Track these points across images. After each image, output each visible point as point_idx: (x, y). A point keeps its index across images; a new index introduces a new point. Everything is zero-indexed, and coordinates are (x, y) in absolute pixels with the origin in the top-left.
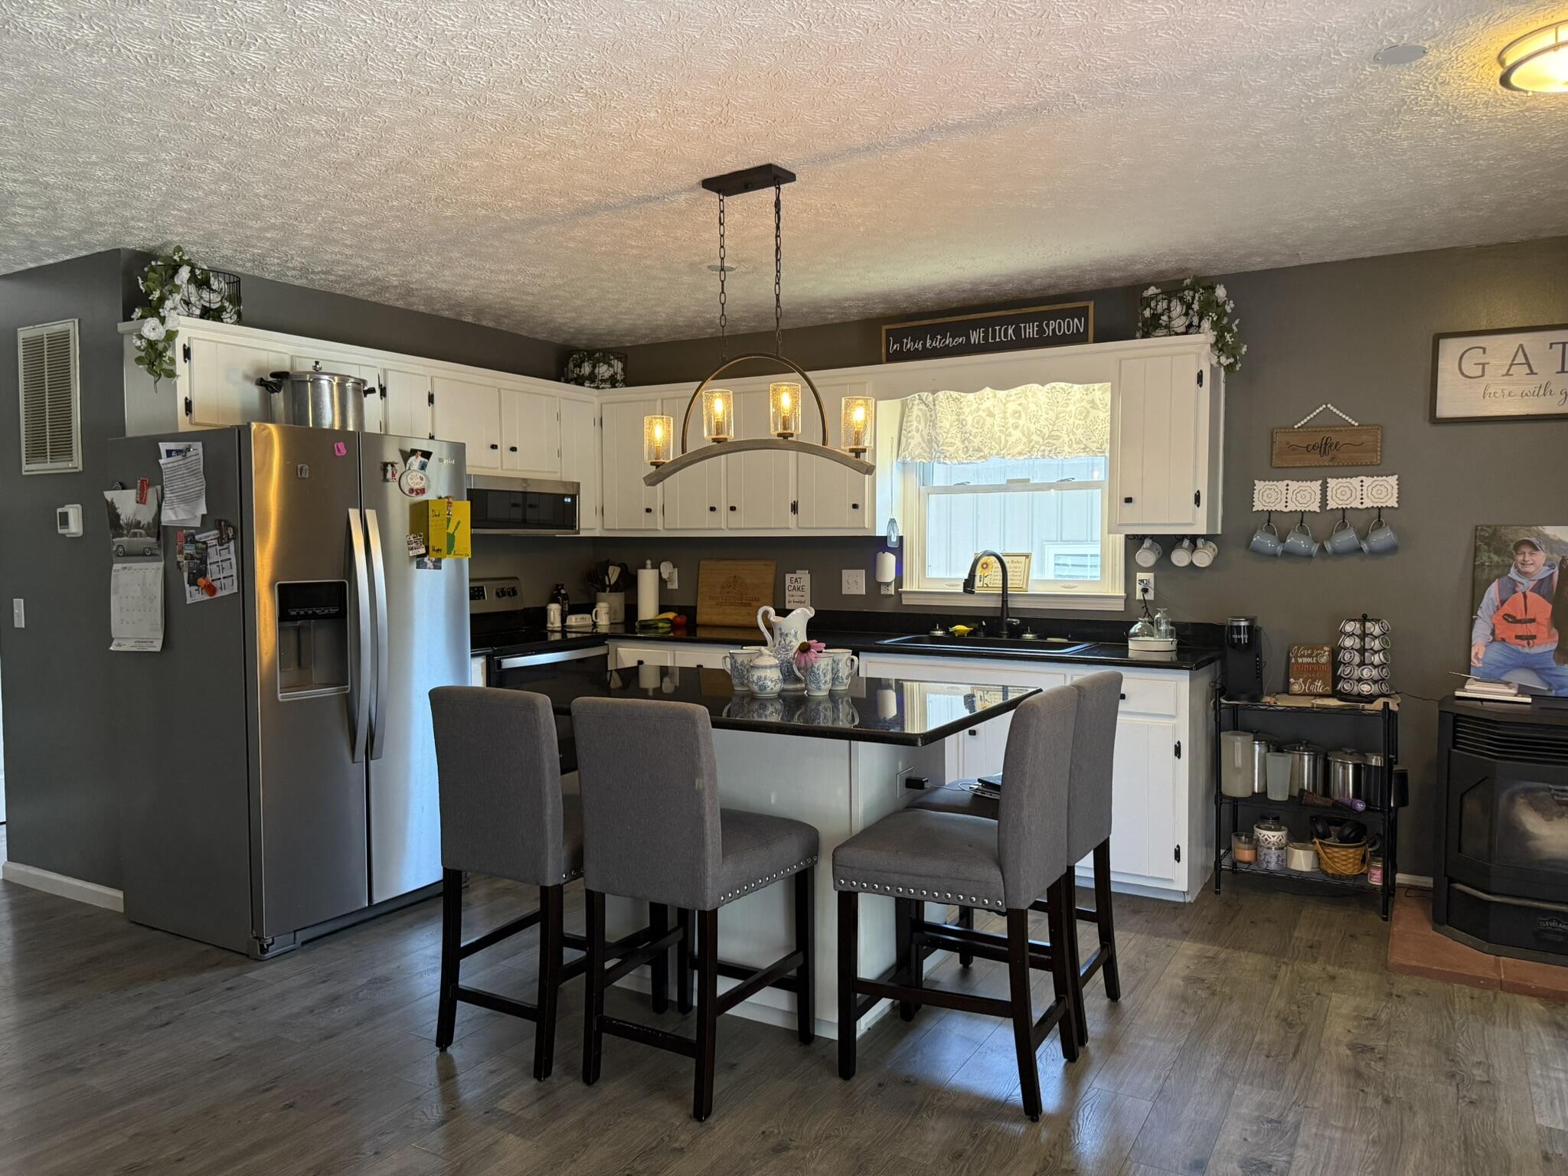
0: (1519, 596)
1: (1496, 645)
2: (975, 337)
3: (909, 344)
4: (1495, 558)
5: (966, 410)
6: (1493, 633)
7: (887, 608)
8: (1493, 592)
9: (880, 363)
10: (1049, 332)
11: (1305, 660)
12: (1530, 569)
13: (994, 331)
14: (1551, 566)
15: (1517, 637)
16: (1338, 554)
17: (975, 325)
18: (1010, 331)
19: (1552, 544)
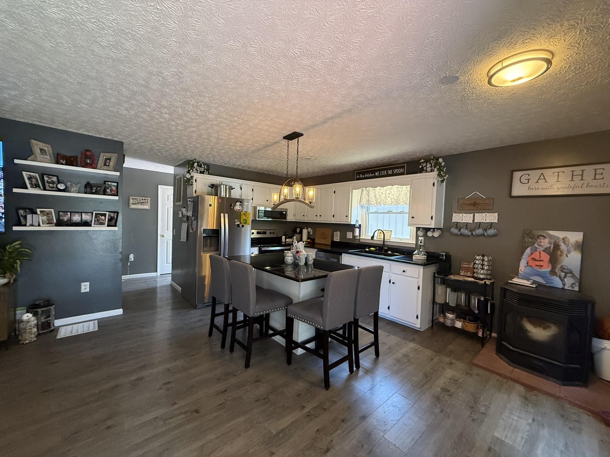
0: (538, 252)
1: (529, 267)
2: (377, 174)
3: (361, 176)
4: (530, 240)
5: (377, 192)
6: (527, 263)
7: (357, 242)
8: (528, 251)
9: (355, 180)
10: (395, 172)
11: (466, 266)
12: (542, 244)
13: (381, 172)
14: (551, 244)
15: (536, 265)
16: (478, 236)
17: (377, 171)
18: (385, 172)
19: (551, 237)
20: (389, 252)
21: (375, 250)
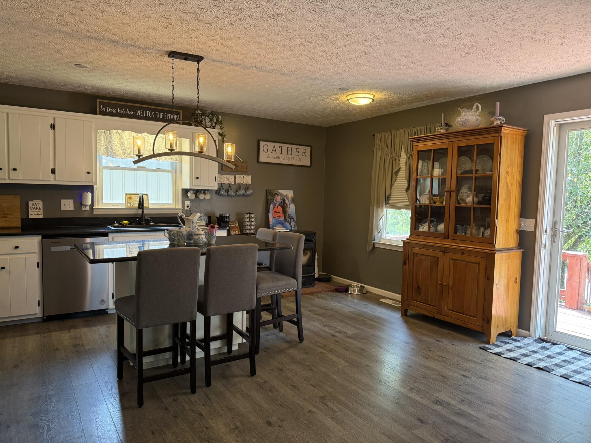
0: (276, 206)
1: (274, 219)
2: (139, 113)
3: (109, 109)
4: (271, 198)
5: (125, 138)
6: (273, 216)
8: (272, 206)
9: (96, 114)
10: (166, 117)
11: (233, 225)
12: (278, 200)
13: (146, 112)
14: (281, 200)
15: (277, 216)
17: (139, 108)
18: (152, 114)
19: (281, 195)
20: (152, 224)
21: (129, 224)
